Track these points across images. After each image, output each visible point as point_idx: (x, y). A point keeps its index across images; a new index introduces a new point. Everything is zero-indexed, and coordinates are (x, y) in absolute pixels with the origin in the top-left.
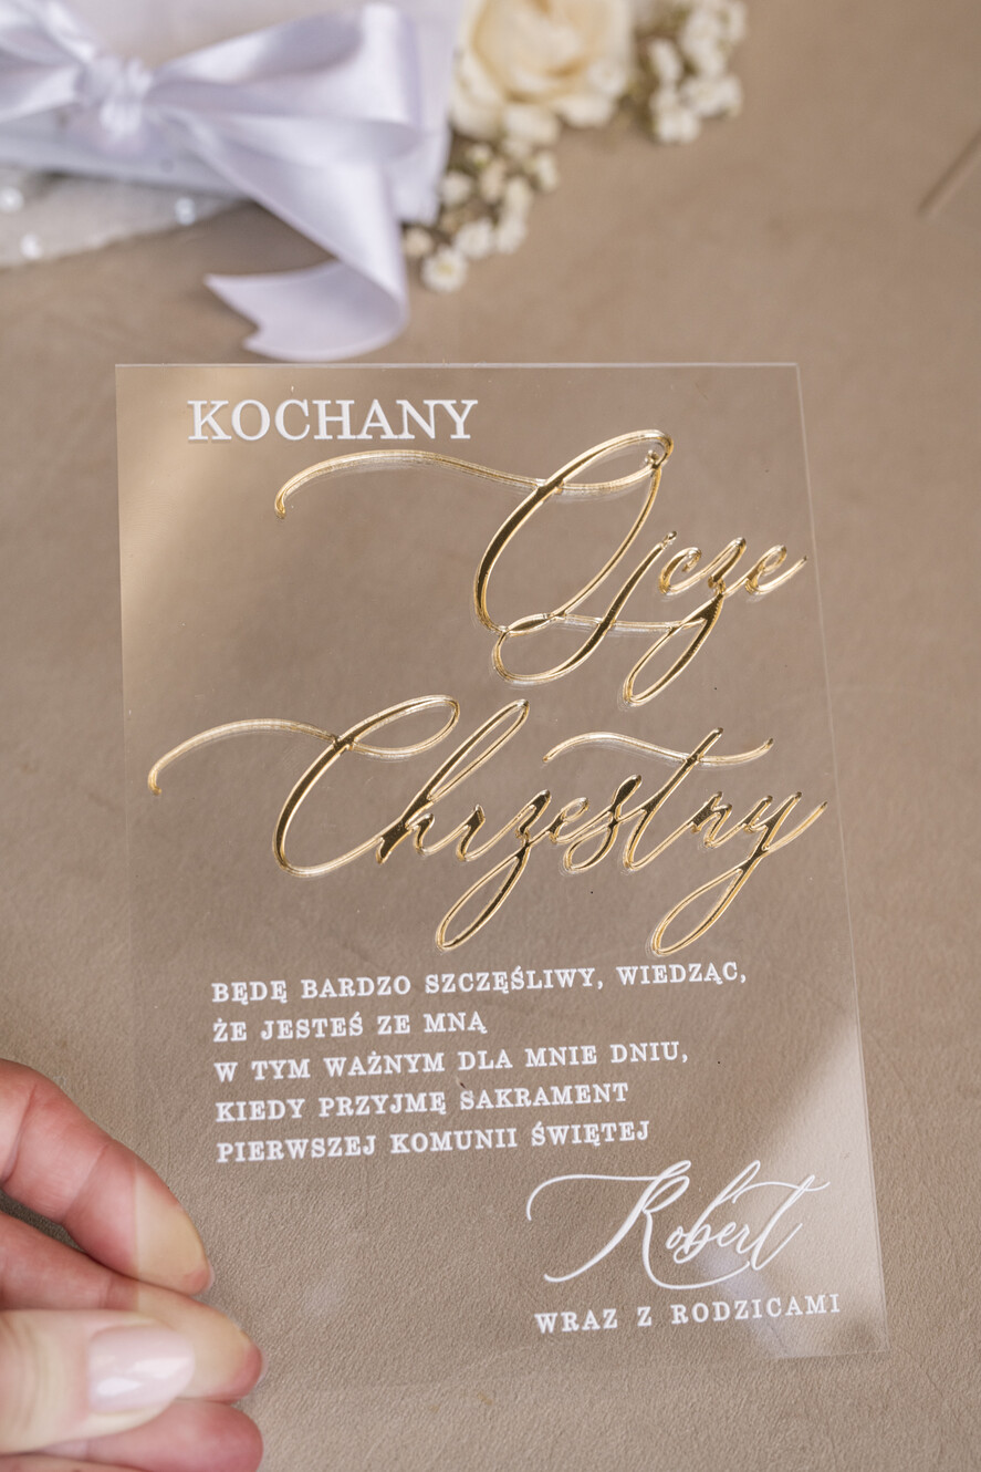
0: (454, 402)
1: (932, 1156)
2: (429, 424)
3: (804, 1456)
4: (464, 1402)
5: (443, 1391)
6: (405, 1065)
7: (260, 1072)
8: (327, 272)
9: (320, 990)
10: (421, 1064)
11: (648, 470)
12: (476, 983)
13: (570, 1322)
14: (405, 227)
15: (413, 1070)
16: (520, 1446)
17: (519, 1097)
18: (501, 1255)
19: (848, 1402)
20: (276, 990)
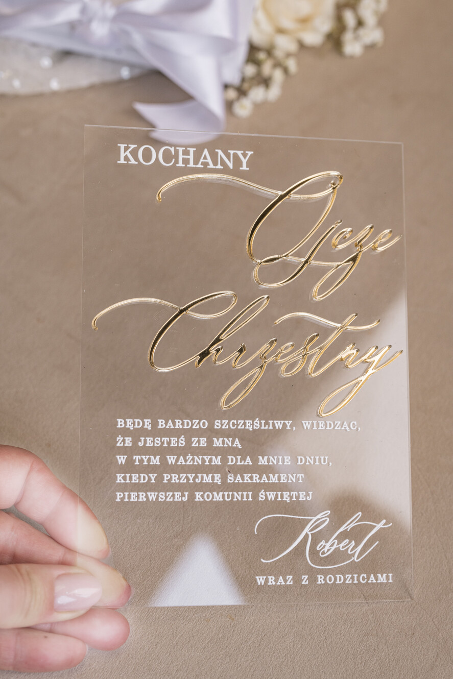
0: (242, 152)
1: (441, 523)
2: (230, 161)
3: (375, 653)
4: (222, 618)
5: (212, 613)
6: (203, 461)
7: (137, 460)
8: (189, 105)
9: (166, 425)
10: (210, 461)
11: (331, 190)
12: (238, 425)
13: (271, 581)
14: (226, 87)
15: (207, 463)
16: (245, 640)
17: (254, 478)
18: (242, 554)
19: (396, 631)
20: (146, 424)
